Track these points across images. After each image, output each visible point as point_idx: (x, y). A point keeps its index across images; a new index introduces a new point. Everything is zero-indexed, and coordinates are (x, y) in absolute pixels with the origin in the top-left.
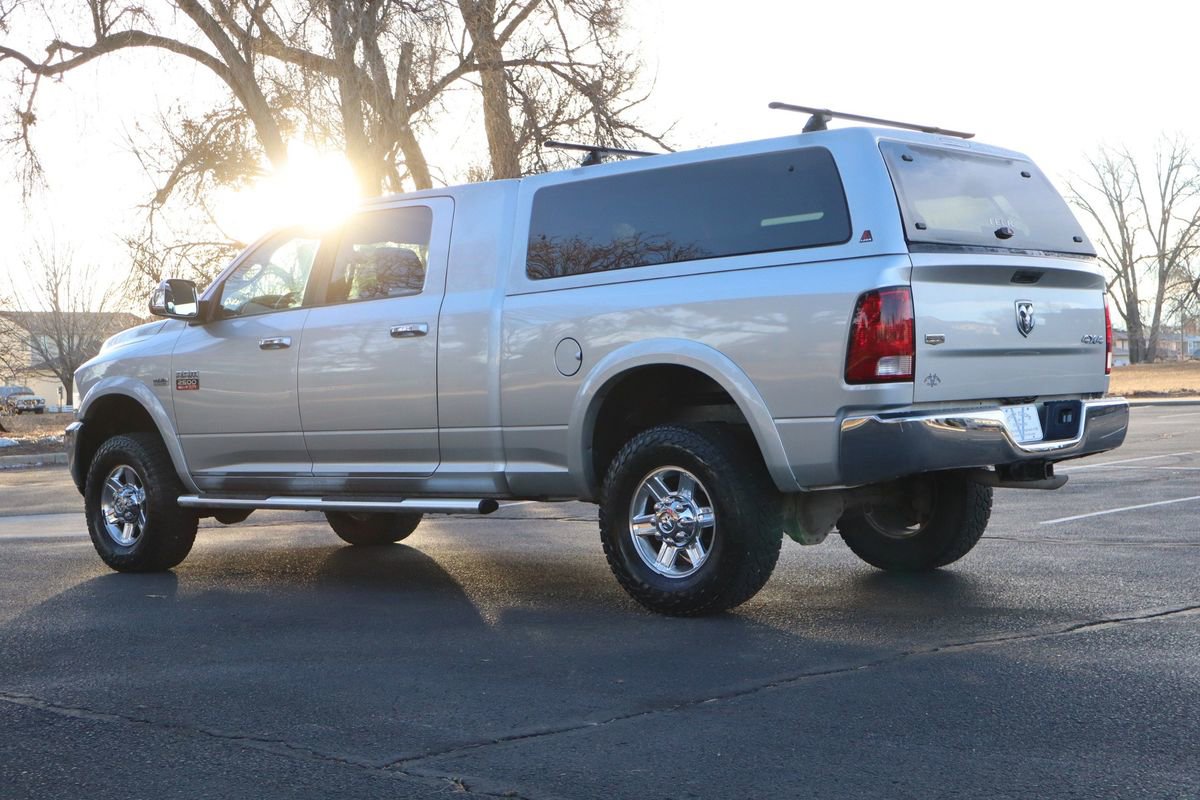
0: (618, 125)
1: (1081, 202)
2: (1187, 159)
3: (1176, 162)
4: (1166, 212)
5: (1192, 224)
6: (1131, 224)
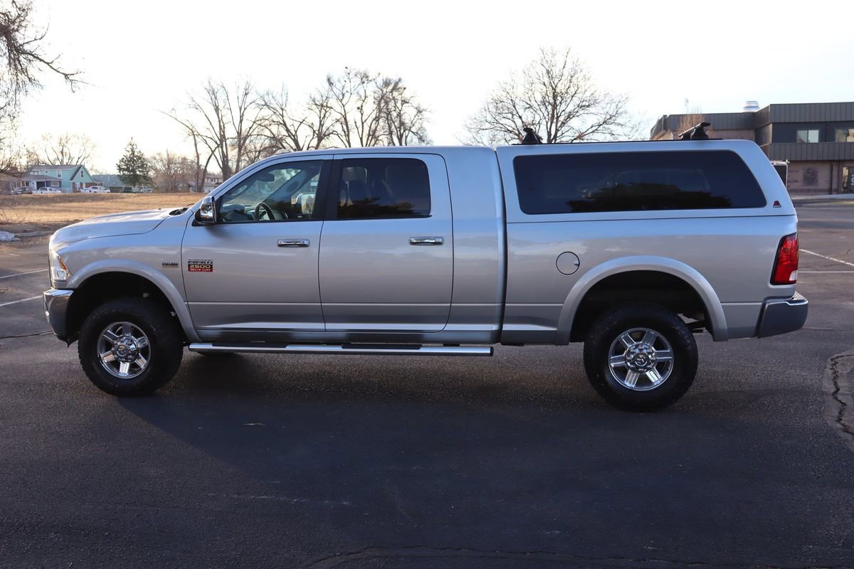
1: (198, 108)
3: (247, 92)
4: (242, 116)
5: (254, 122)
6: (225, 120)
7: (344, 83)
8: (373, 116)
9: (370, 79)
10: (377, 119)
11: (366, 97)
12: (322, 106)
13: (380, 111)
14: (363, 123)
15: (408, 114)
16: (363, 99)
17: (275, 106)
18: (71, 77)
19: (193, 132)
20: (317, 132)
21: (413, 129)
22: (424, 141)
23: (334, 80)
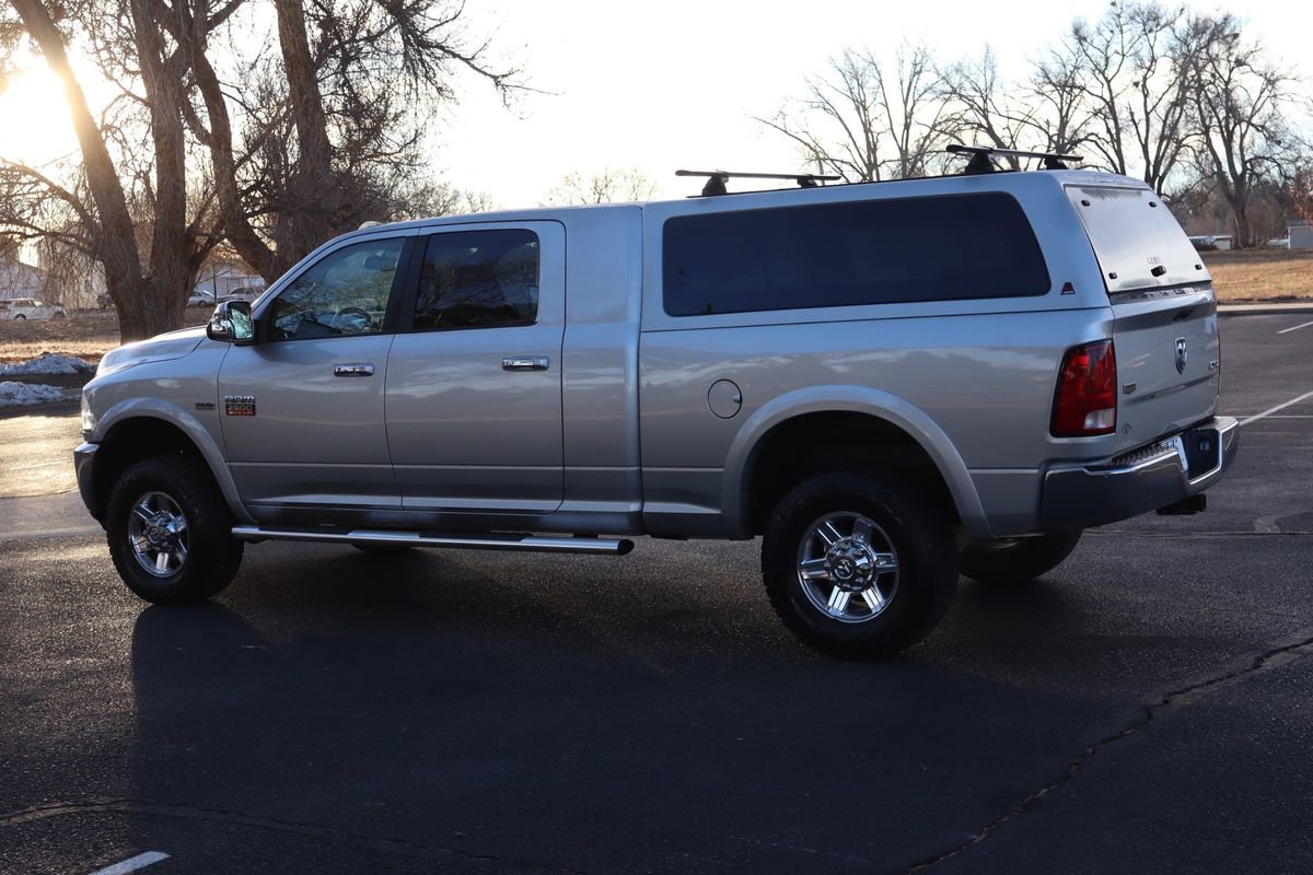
0: (428, 45)
1: (827, 106)
2: (928, 65)
3: (918, 69)
4: (908, 116)
5: (933, 128)
6: (876, 127)
7: (1108, 35)
8: (1172, 96)
9: (1163, 22)
10: (1179, 103)
11: (1153, 60)
12: (1066, 85)
13: (1183, 88)
14: (1147, 114)
15: (1246, 87)
16: (1148, 64)
17: (972, 93)
18: (504, 81)
19: (817, 153)
20: (1055, 138)
21: (1254, 121)
22: (1279, 143)
23: (1089, 30)
